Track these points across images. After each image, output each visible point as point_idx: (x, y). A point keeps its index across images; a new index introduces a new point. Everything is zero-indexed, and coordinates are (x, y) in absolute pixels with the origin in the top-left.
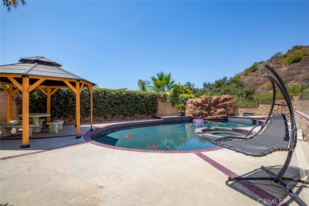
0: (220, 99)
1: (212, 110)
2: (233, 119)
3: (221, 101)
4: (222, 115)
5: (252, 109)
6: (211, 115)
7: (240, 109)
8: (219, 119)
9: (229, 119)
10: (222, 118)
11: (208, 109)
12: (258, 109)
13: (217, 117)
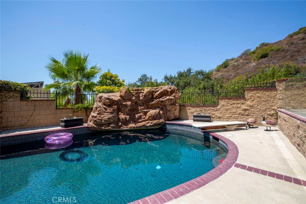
0: (156, 92)
1: (140, 113)
2: (174, 127)
3: (156, 96)
4: (155, 122)
5: (208, 109)
6: (136, 121)
7: (189, 109)
8: (149, 128)
9: (168, 127)
10: (156, 127)
11: (133, 111)
12: (218, 107)
13: (144, 125)
